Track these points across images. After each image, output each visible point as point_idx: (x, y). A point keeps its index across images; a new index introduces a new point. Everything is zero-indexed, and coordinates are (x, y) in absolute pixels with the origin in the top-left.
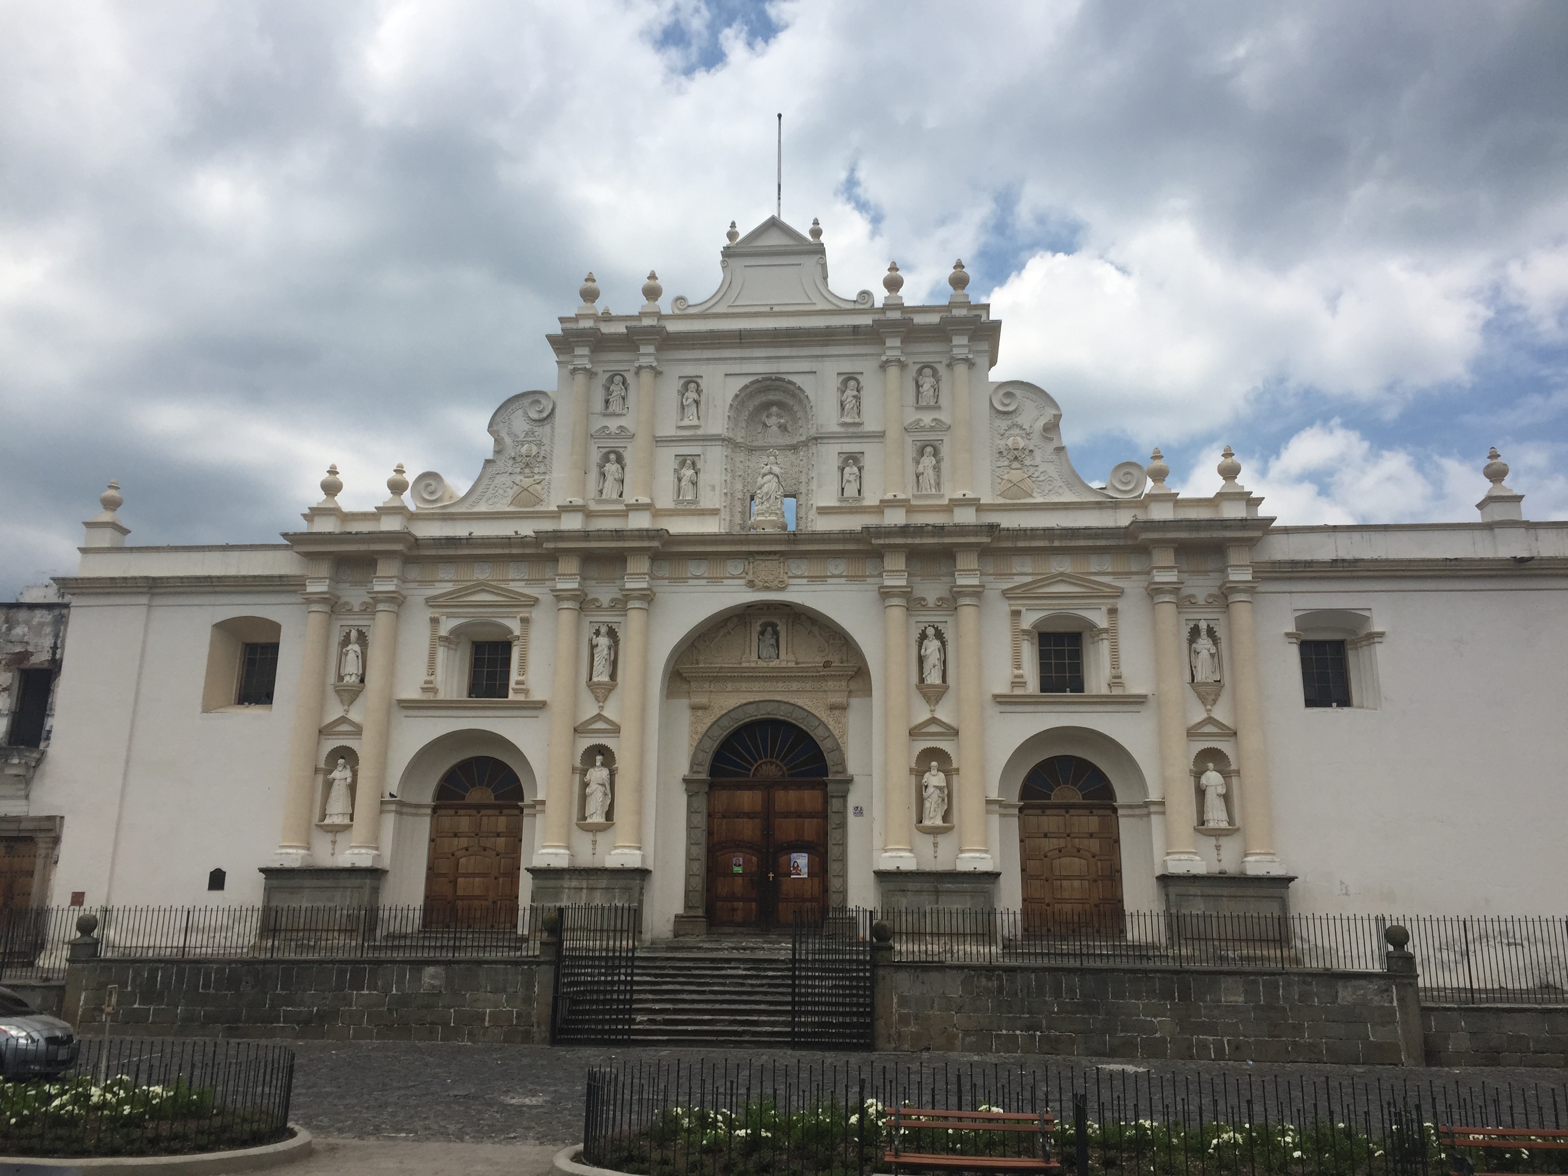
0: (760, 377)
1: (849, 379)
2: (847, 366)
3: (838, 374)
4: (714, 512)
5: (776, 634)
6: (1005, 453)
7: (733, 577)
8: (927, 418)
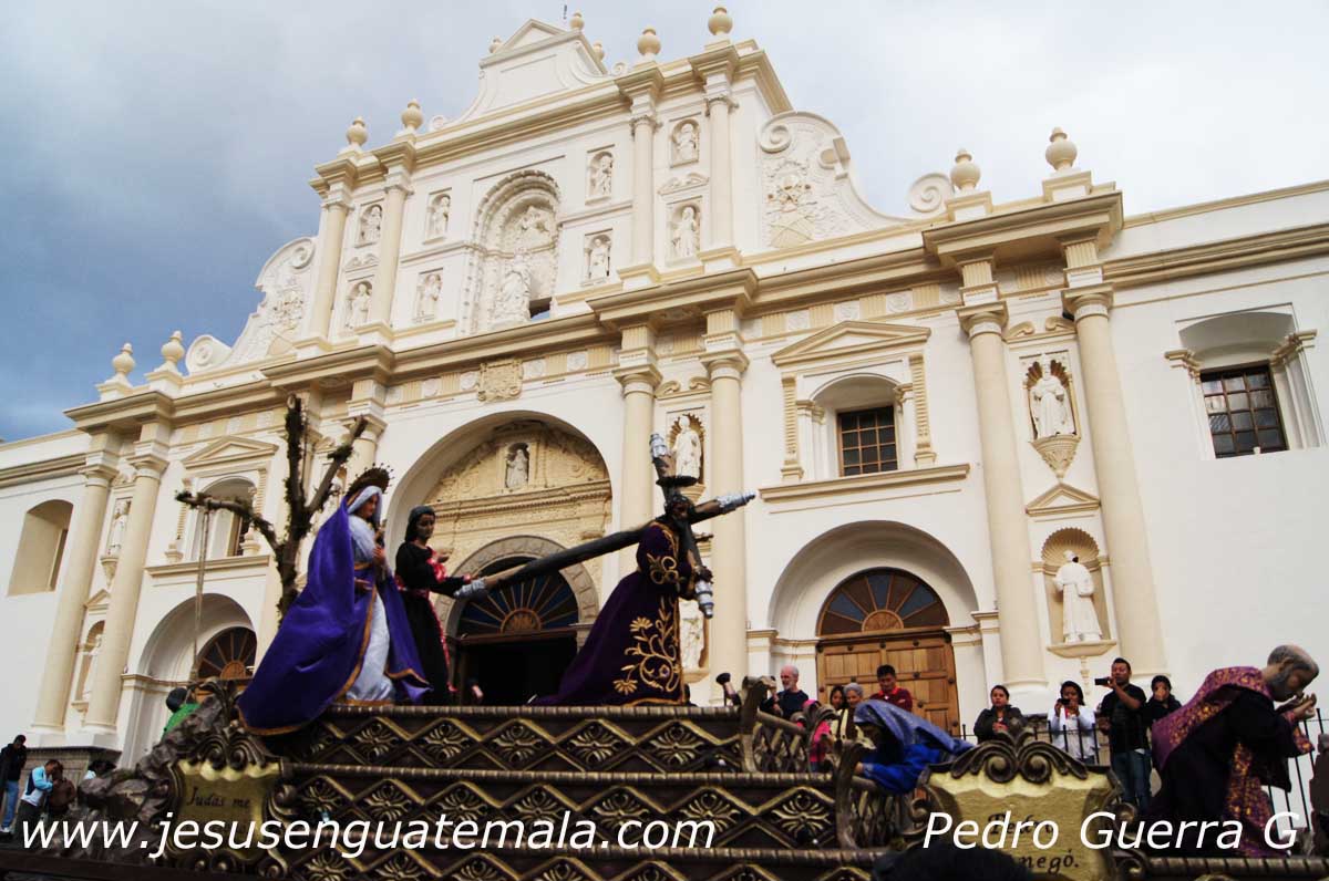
0: (509, 175)
1: (602, 153)
2: (598, 142)
3: (589, 152)
4: (451, 324)
5: (527, 455)
6: (776, 195)
7: (465, 392)
8: (682, 176)
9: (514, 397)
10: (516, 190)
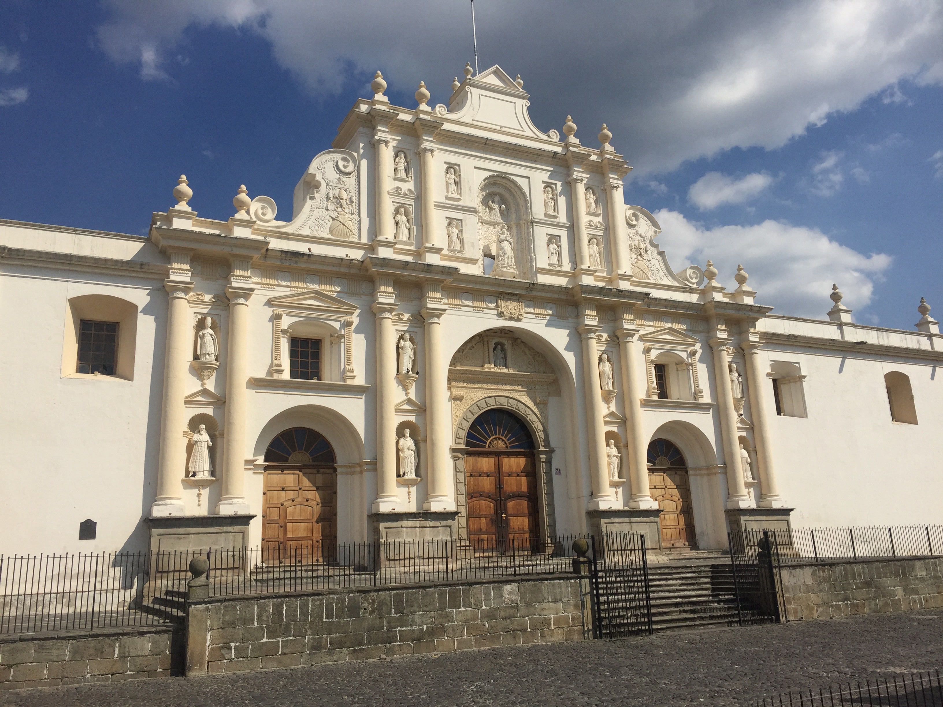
0: (495, 174)
1: (547, 186)
3: (542, 182)
4: (474, 261)
5: (503, 350)
6: (634, 249)
8: (595, 221)
9: (519, 320)
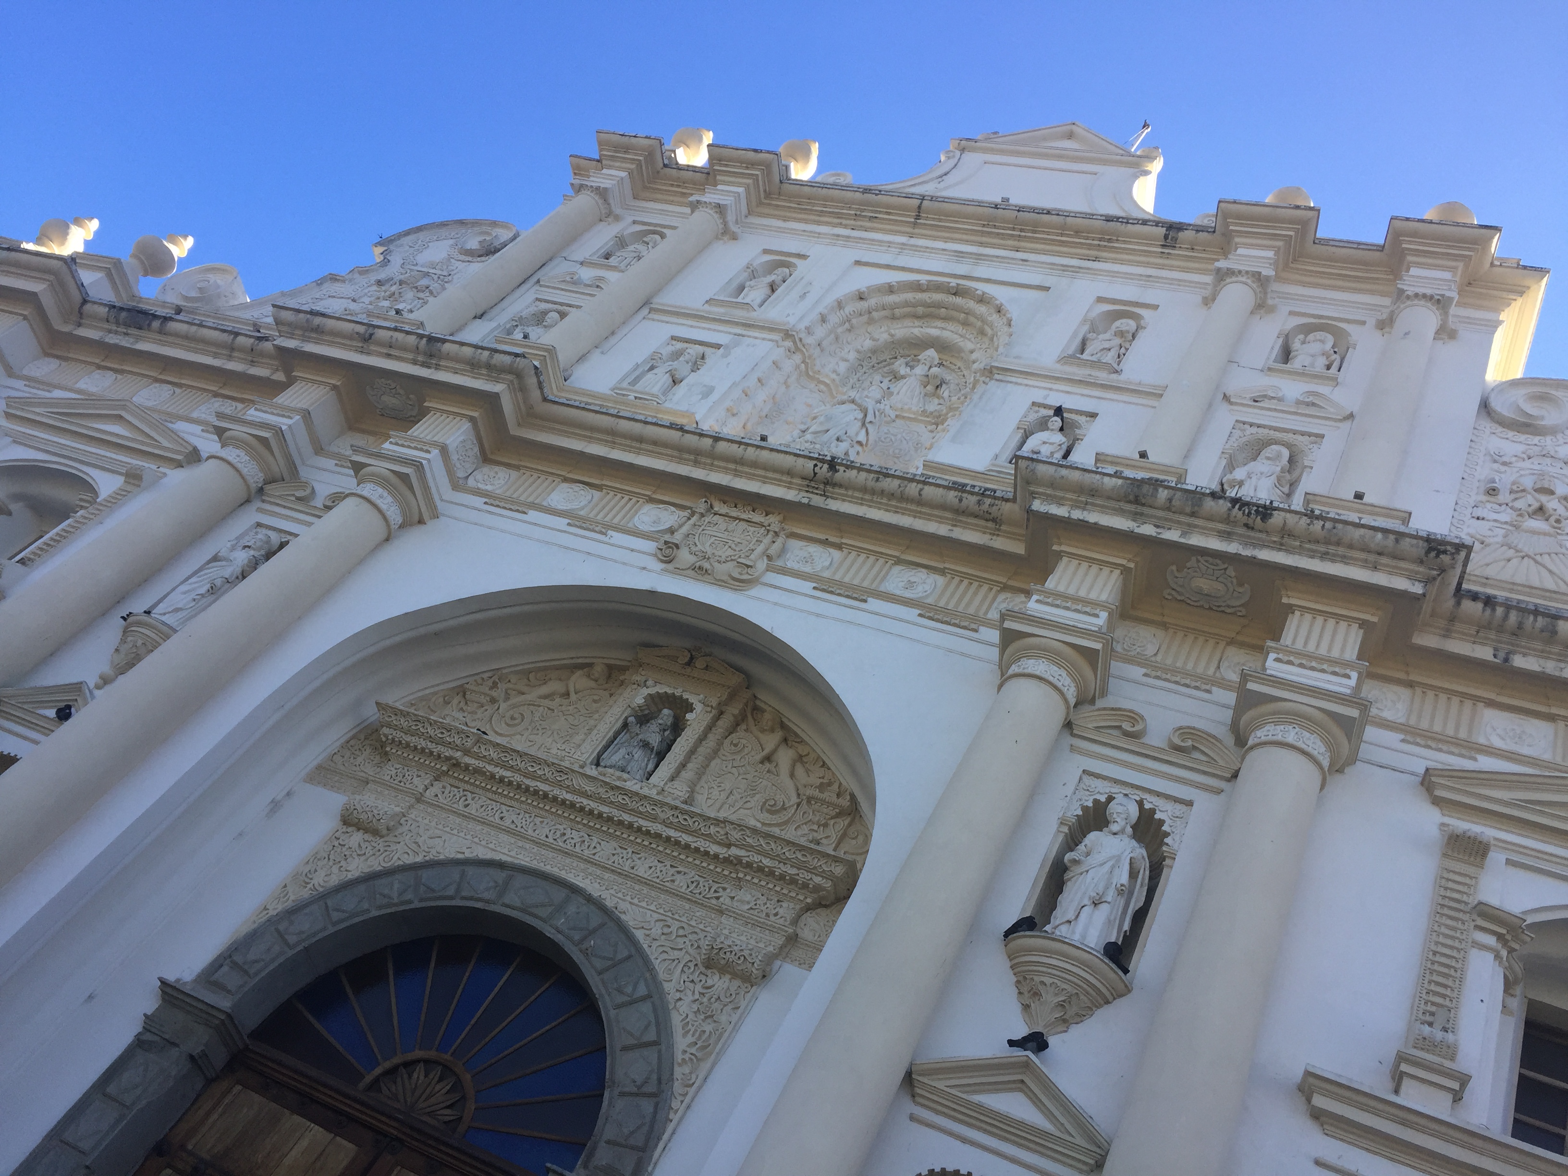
1: (1120, 312)
2: (1125, 291)
3: (1100, 299)
5: (676, 727)
6: (1506, 498)
7: (634, 532)
8: (1293, 389)
9: (735, 585)
10: (920, 310)
